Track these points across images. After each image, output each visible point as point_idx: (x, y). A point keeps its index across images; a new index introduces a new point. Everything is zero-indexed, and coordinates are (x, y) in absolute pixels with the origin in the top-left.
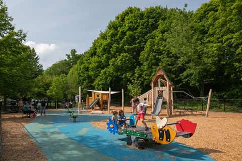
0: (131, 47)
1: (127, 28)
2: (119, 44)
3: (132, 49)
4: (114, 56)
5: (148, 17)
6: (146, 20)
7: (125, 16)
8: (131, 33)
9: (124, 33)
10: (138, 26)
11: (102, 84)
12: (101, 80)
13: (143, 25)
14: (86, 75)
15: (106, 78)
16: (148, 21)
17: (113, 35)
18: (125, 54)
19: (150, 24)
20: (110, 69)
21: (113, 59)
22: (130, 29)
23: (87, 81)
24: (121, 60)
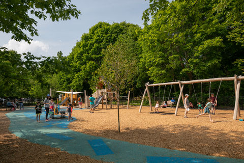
0: (97, 56)
1: (94, 41)
2: (88, 53)
3: (98, 58)
4: (85, 63)
5: (112, 32)
6: (110, 34)
7: (95, 29)
8: (97, 45)
9: (92, 45)
10: (103, 39)
11: (77, 85)
12: (76, 82)
13: (107, 39)
14: (65, 78)
15: (80, 80)
16: (111, 36)
17: (84, 46)
18: (92, 62)
19: (112, 38)
20: (82, 73)
21: (84, 66)
22: (97, 42)
23: (66, 83)
24: (90, 67)
